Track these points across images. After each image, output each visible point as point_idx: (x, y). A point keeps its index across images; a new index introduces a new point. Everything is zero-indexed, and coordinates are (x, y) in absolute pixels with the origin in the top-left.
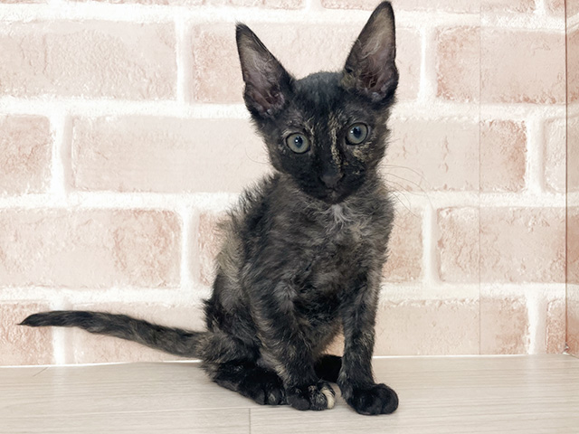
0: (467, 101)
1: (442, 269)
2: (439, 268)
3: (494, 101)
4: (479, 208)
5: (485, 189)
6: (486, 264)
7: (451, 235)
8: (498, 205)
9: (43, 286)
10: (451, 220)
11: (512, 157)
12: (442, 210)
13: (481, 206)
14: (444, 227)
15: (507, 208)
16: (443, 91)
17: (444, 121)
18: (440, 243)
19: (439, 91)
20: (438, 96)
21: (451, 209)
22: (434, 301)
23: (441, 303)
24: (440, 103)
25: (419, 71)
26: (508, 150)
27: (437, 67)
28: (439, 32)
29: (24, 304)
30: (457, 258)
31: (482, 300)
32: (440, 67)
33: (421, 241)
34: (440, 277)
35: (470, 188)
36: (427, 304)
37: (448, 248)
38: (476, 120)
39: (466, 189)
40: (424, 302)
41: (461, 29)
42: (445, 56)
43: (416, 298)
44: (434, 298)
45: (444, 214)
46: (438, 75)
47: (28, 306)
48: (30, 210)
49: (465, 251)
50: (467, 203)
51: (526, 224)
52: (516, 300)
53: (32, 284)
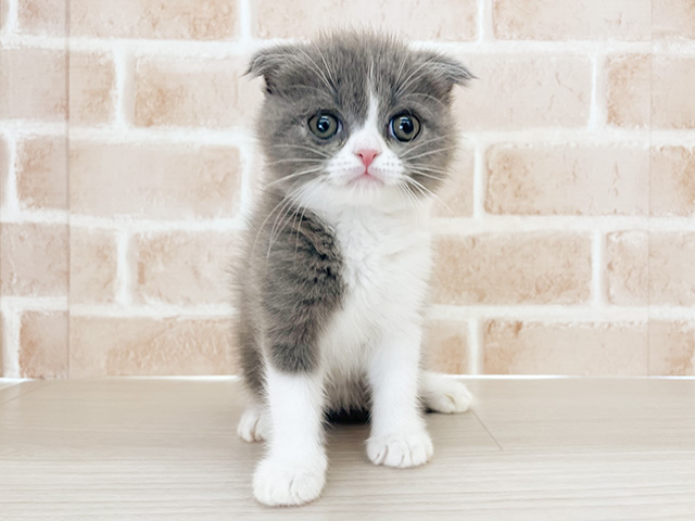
0: (637, 127)
1: (612, 292)
2: (608, 291)
3: (665, 127)
4: (648, 232)
5: (655, 214)
6: (655, 288)
7: (620, 258)
8: (668, 230)
10: (620, 243)
12: (610, 234)
13: (651, 230)
14: (613, 250)
15: (677, 232)
16: (613, 117)
17: (614, 147)
18: (610, 267)
19: (610, 119)
20: (608, 123)
21: (620, 233)
22: (603, 323)
23: (610, 325)
24: (610, 129)
25: (590, 99)
26: (679, 174)
27: (608, 94)
28: (610, 60)
30: (626, 282)
31: (651, 322)
32: (611, 94)
33: (590, 264)
34: (609, 299)
35: (640, 212)
36: (596, 326)
37: (617, 272)
38: (647, 146)
39: (636, 214)
40: (592, 324)
41: (632, 56)
42: (616, 84)
43: (584, 320)
44: (603, 320)
45: (613, 238)
46: (609, 102)
49: (634, 274)
50: (637, 229)
52: (685, 323)
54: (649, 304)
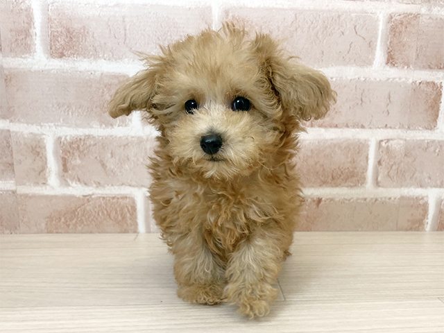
0: (406, 67)
1: (379, 179)
2: (377, 178)
3: (424, 68)
4: (406, 140)
5: (411, 128)
6: (406, 176)
7: (386, 157)
8: (418, 138)
9: (130, 186)
10: (388, 147)
11: (431, 106)
12: (382, 141)
13: (408, 139)
14: (382, 152)
15: (423, 140)
16: (391, 60)
17: (390, 81)
18: (379, 163)
19: (388, 60)
20: (387, 64)
21: (388, 140)
22: (372, 199)
23: (376, 200)
24: (388, 68)
25: (376, 45)
26: (429, 101)
27: (388, 43)
28: (392, 18)
29: (119, 196)
30: (389, 172)
31: (402, 198)
32: (391, 42)
33: (367, 161)
34: (377, 184)
35: (402, 127)
36: (367, 200)
37: (384, 166)
38: (411, 81)
39: (399, 128)
40: (365, 199)
41: (407, 15)
42: (394, 35)
43: (361, 197)
44: (372, 196)
45: (383, 144)
46: (388, 49)
47: (122, 198)
48: (120, 137)
49: (394, 167)
50: (399, 137)
51: (435, 151)
52: (422, 198)
53: (123, 184)
54: (402, 186)
